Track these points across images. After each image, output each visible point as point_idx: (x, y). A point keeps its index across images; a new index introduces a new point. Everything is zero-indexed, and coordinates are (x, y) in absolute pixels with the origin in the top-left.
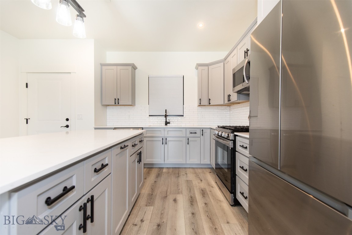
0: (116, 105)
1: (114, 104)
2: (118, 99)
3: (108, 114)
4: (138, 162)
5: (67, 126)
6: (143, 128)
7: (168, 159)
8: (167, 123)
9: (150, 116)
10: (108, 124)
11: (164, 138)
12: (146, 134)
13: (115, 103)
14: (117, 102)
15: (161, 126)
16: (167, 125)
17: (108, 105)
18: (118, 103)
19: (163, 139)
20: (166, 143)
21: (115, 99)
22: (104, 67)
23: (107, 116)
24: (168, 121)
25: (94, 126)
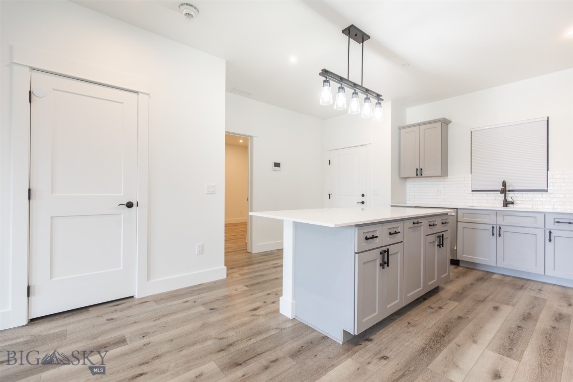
0: (419, 177)
1: (415, 175)
2: (421, 169)
3: (407, 189)
4: (438, 245)
5: (363, 203)
6: (457, 209)
7: (504, 261)
8: (506, 203)
9: (473, 191)
10: (407, 202)
11: (495, 226)
12: (463, 217)
13: (417, 175)
14: (419, 173)
15: (496, 207)
16: (506, 206)
17: (408, 178)
18: (421, 175)
19: (493, 227)
20: (500, 235)
21: (417, 170)
22: (402, 131)
23: (407, 191)
24: (509, 199)
25: (390, 203)
